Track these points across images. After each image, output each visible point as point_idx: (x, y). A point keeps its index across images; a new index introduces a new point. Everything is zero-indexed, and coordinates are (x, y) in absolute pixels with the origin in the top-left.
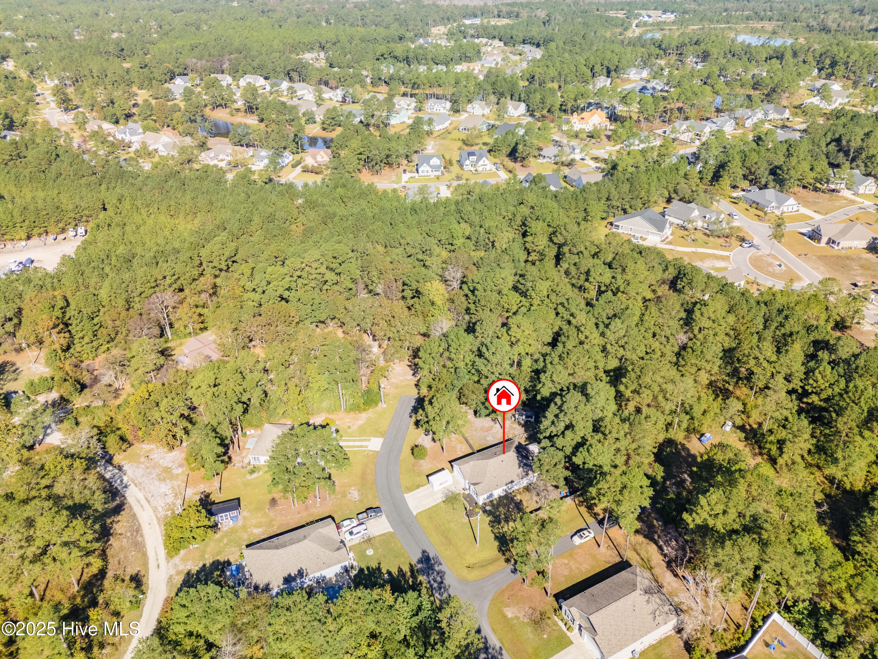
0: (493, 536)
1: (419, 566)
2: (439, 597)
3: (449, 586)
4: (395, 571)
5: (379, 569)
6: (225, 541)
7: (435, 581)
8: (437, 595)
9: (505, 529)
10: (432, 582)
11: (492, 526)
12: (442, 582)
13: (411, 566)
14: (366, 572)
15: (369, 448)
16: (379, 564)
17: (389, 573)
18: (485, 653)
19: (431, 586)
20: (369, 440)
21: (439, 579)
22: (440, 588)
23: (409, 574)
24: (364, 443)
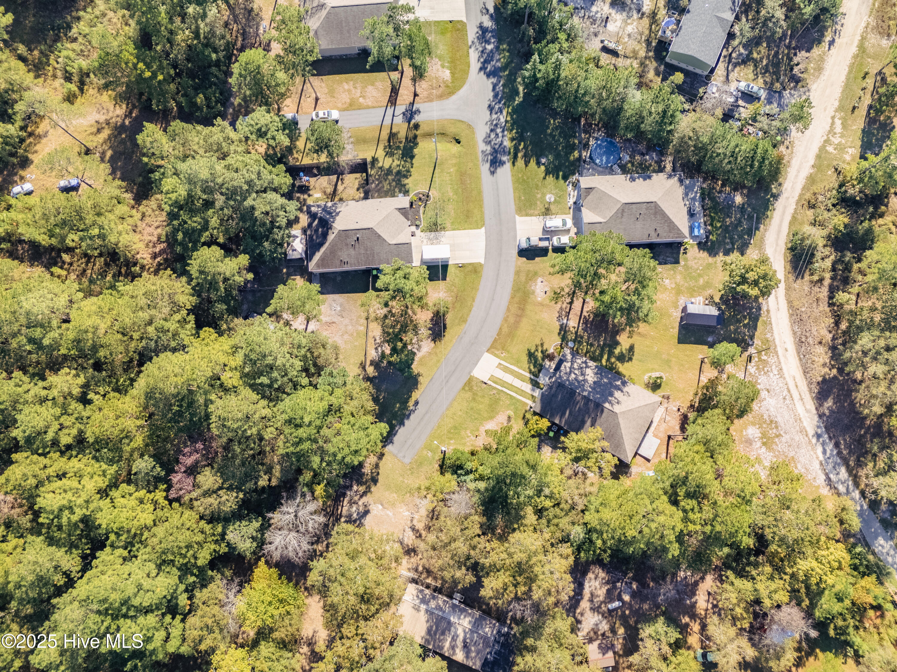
0: (414, 161)
1: (505, 158)
2: (501, 117)
3: (486, 124)
4: (533, 163)
5: (547, 172)
6: (701, 281)
7: (497, 135)
8: (502, 120)
9: (397, 162)
10: (500, 135)
11: (408, 171)
12: (492, 130)
13: (513, 163)
14: (561, 173)
15: (497, 361)
16: (544, 178)
17: (538, 163)
18: (486, 49)
19: (503, 131)
20: (492, 378)
21: (493, 136)
22: (496, 125)
23: (520, 155)
24: (500, 374)
